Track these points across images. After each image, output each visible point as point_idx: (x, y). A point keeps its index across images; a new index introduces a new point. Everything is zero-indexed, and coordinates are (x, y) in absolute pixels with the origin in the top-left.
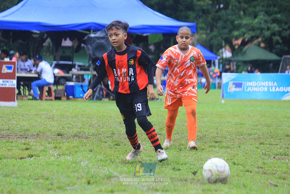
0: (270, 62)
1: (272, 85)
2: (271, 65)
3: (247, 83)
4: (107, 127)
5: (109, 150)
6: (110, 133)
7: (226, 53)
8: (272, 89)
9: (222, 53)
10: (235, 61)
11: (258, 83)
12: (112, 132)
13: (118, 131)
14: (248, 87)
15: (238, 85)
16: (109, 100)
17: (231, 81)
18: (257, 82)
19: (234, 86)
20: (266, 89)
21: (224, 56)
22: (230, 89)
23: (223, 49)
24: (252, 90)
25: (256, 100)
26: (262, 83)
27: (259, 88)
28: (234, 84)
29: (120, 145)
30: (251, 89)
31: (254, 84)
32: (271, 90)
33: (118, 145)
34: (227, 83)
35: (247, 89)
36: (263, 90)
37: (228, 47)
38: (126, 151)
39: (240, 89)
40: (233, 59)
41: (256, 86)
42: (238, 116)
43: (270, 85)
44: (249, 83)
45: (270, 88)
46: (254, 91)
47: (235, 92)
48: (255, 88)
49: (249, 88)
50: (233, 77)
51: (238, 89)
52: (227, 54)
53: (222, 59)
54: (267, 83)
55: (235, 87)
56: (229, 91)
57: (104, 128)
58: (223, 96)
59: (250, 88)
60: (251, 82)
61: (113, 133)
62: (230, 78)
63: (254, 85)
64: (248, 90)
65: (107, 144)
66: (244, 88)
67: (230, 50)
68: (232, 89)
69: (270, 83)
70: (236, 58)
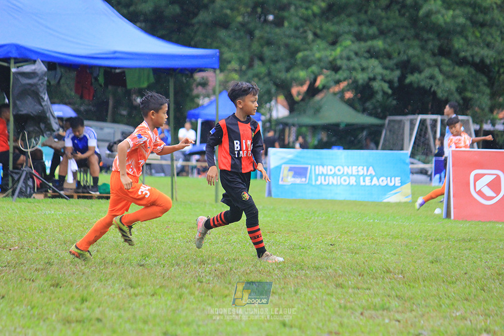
0: (362, 128)
1: (365, 173)
2: (365, 133)
3: (317, 167)
4: (38, 250)
5: (38, 295)
6: (42, 263)
7: (277, 111)
8: (364, 181)
9: (270, 110)
10: (294, 125)
11: (337, 168)
12: (46, 261)
13: (59, 258)
14: (319, 175)
15: (300, 172)
16: (46, 196)
17: (285, 163)
18: (335, 167)
19: (291, 173)
20: (353, 181)
21: (275, 115)
22: (283, 180)
23: (273, 103)
24: (327, 183)
25: (333, 202)
26: (346, 168)
27: (339, 178)
28: (291, 169)
29: (60, 287)
30: (325, 181)
31: (331, 170)
32: (362, 183)
33: (57, 287)
34: (279, 168)
35: (316, 180)
36: (347, 183)
37: (281, 98)
38: (72, 297)
39: (304, 179)
40: (290, 121)
41: (334, 175)
42: (296, 232)
43: (361, 173)
44: (321, 168)
45: (362, 178)
46: (331, 183)
47: (294, 184)
48: (331, 178)
49: (319, 177)
50: (290, 156)
51: (298, 181)
52: (280, 111)
53: (270, 121)
54: (354, 168)
55: (294, 177)
56: (281, 183)
57: (32, 253)
58: (270, 194)
59: (323, 177)
60: (323, 167)
61: (49, 263)
62: (283, 158)
63: (329, 173)
64: (318, 183)
65: (36, 284)
66: (310, 179)
67: (285, 103)
68: (289, 179)
69: (360, 168)
70: (295, 120)
